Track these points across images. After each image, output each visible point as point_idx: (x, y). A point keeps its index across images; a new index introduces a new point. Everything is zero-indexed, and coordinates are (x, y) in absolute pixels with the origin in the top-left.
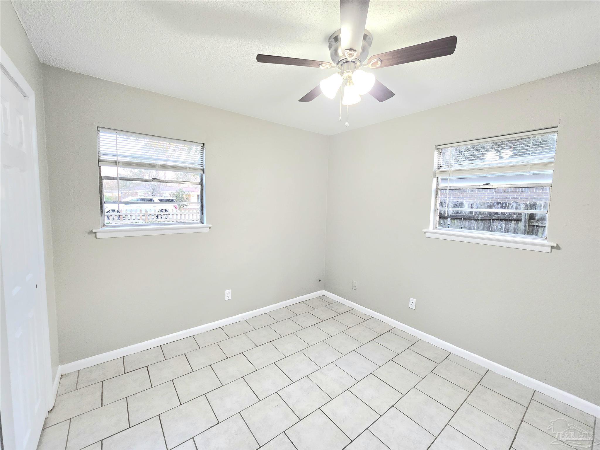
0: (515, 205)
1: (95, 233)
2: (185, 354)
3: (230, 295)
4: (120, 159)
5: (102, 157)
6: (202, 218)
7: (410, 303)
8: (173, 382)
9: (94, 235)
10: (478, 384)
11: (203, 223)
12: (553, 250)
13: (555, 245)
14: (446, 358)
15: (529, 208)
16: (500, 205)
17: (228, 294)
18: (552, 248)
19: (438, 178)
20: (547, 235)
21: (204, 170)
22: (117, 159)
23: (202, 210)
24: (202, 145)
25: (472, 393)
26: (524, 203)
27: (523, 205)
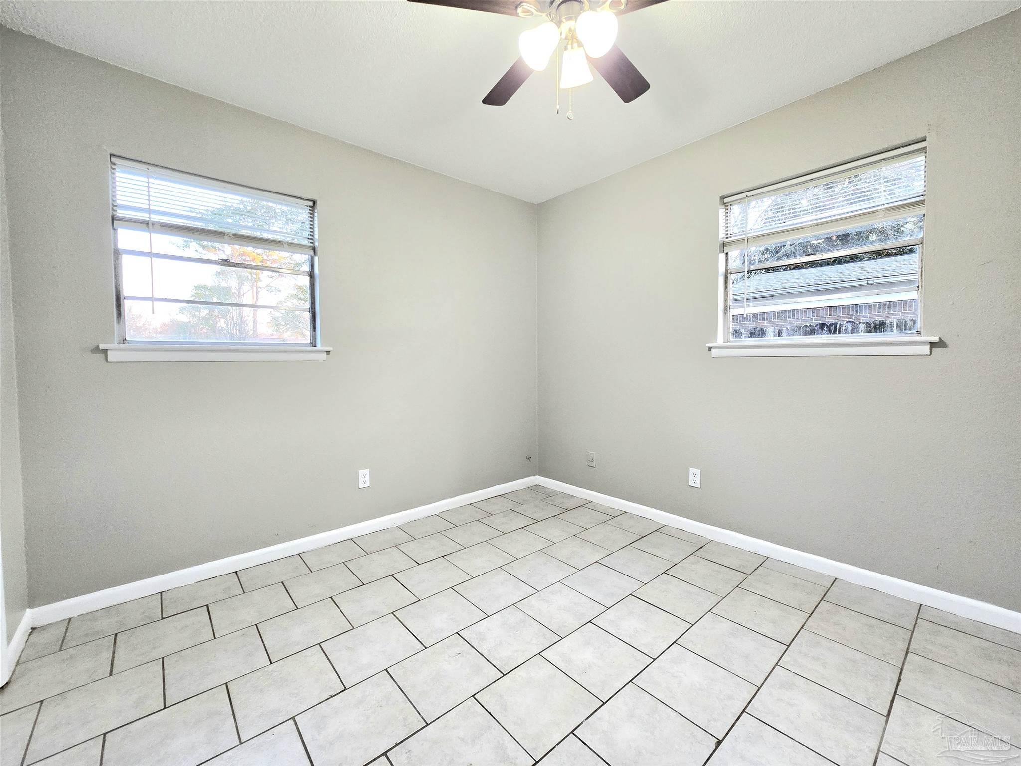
0: (850, 327)
1: (105, 351)
2: (282, 583)
3: (368, 479)
4: (155, 218)
5: (120, 213)
6: (314, 337)
7: (691, 477)
8: (258, 629)
9: (103, 355)
10: (821, 601)
11: (315, 346)
12: (934, 349)
13: (936, 339)
14: (760, 565)
15: (873, 330)
16: (825, 328)
17: (364, 478)
18: (933, 345)
19: (727, 254)
20: (920, 328)
21: (316, 249)
22: (149, 218)
23: (313, 322)
24: (311, 204)
25: (813, 614)
26: (864, 323)
27: (864, 325)
